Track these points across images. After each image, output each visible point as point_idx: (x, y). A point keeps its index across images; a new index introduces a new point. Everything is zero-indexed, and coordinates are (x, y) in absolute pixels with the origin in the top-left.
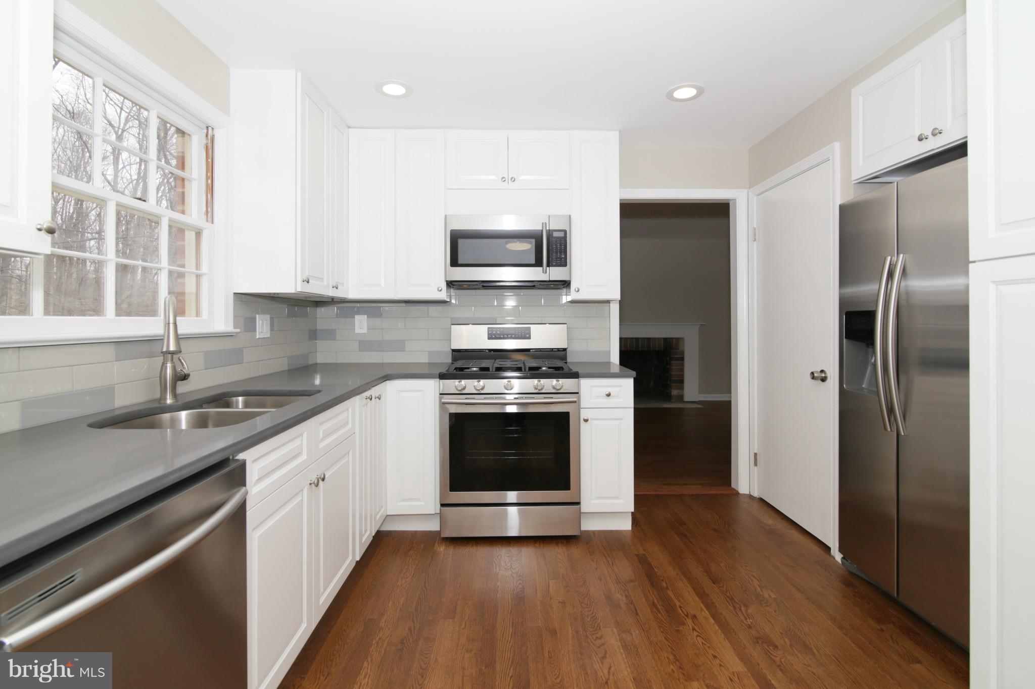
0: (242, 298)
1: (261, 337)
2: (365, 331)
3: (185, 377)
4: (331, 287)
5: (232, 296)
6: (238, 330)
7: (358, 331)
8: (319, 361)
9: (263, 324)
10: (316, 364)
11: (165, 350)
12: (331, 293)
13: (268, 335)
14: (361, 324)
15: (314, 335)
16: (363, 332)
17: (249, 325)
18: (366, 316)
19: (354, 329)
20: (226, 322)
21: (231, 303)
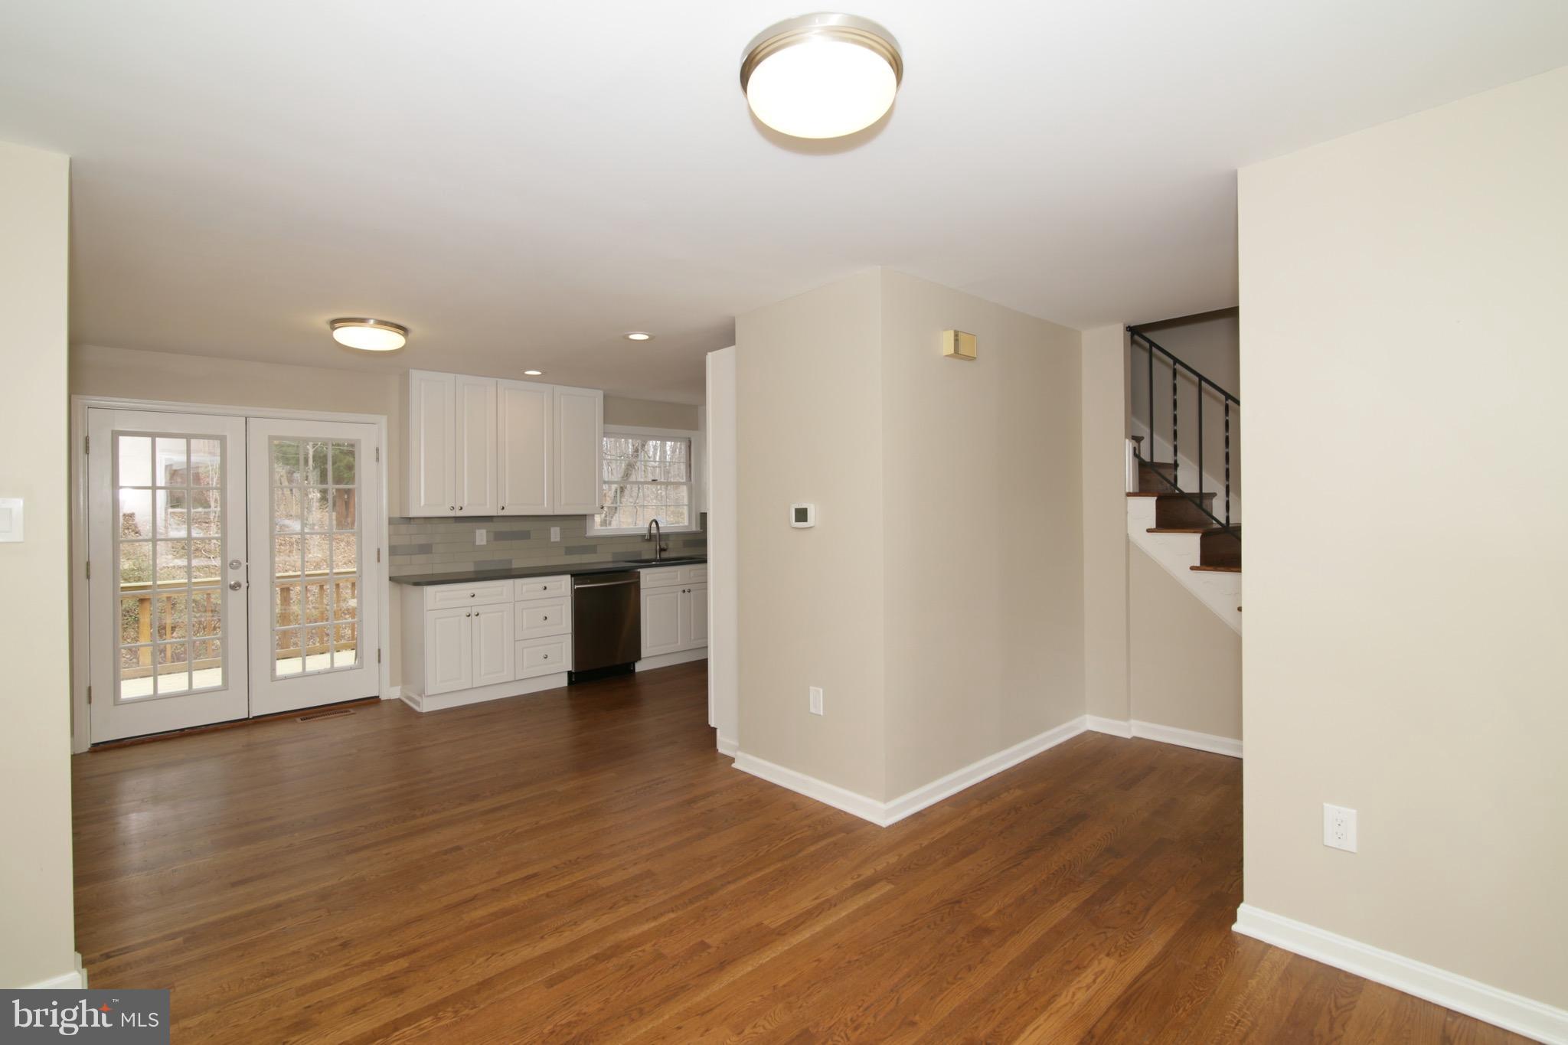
5: (699, 515)
20: (696, 526)
21: (699, 518)
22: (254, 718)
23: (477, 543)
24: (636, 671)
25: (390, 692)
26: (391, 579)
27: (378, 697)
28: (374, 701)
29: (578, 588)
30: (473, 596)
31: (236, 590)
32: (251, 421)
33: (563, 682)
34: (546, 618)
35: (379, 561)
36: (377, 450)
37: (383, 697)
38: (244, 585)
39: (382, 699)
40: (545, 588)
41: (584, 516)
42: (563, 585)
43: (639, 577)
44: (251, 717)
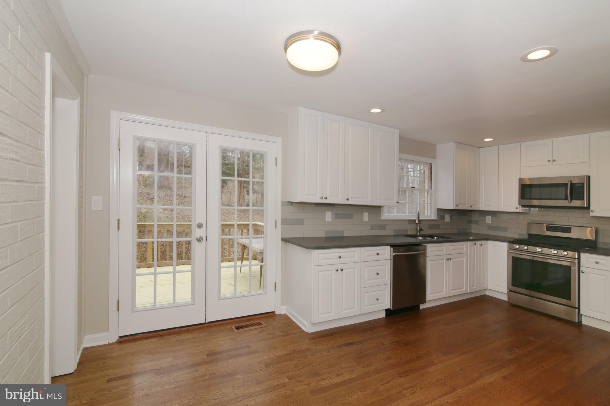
0: (439, 210)
1: (447, 221)
2: (490, 222)
3: (422, 230)
4: (469, 206)
5: (436, 210)
6: (438, 219)
7: (487, 222)
8: (472, 232)
9: (447, 218)
10: (471, 233)
11: (416, 223)
12: (469, 208)
13: (449, 221)
14: (489, 219)
15: (470, 222)
16: (490, 223)
17: (443, 218)
18: (491, 216)
19: (486, 221)
20: (435, 217)
21: (436, 211)
22: (208, 323)
23: (327, 220)
24: (420, 308)
25: (281, 310)
26: (283, 239)
27: (274, 312)
28: (271, 314)
29: (395, 255)
30: (340, 257)
31: (201, 242)
32: (209, 135)
33: (383, 315)
34: (378, 274)
35: (276, 228)
36: (276, 158)
37: (277, 313)
38: (204, 239)
39: (276, 314)
40: (378, 254)
41: (380, 207)
42: (387, 252)
43: (425, 250)
44: (206, 322)
